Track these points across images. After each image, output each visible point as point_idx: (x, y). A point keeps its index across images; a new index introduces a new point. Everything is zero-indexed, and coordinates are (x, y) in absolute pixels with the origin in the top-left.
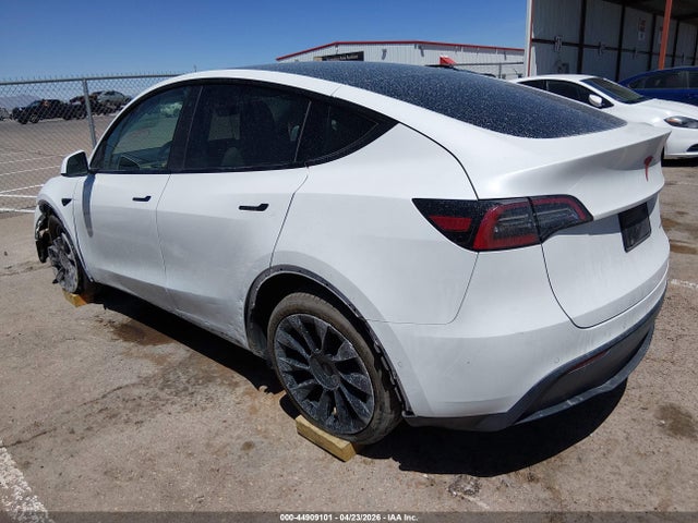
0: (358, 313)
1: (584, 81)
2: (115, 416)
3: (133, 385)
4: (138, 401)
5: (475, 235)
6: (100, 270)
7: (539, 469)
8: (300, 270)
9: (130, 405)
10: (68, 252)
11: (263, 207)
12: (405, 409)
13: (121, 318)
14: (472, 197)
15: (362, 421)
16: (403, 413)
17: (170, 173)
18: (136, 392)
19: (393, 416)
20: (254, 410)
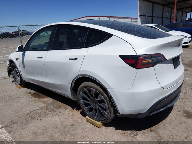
0: (104, 86)
1: (154, 26)
2: (34, 118)
3: (38, 109)
4: (40, 114)
5: (137, 64)
6: (27, 78)
7: (153, 128)
8: (87, 75)
9: (38, 115)
10: (17, 73)
11: (76, 59)
12: (117, 113)
13: (33, 91)
14: (135, 54)
15: (105, 117)
16: (117, 114)
17: (48, 50)
18: (39, 111)
19: (114, 115)
20: (73, 115)
